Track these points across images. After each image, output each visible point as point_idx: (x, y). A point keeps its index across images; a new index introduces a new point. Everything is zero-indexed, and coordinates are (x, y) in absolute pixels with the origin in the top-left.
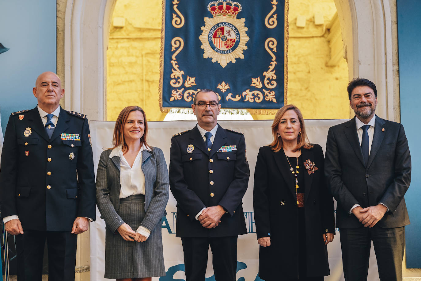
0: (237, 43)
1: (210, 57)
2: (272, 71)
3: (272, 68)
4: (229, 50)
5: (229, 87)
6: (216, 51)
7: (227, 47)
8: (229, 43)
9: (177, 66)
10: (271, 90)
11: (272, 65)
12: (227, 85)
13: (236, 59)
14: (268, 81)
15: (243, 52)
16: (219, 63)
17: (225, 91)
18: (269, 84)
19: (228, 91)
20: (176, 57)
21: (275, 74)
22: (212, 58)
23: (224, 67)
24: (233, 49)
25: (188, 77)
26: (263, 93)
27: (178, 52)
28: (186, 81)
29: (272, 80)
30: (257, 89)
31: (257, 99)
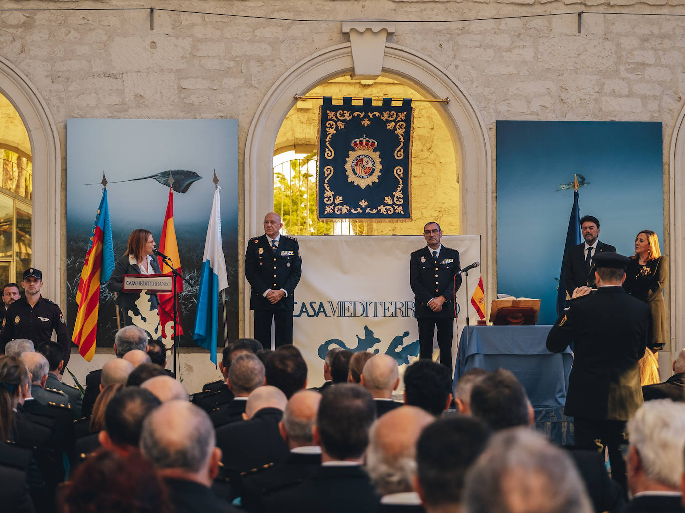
0: (374, 170)
1: (353, 181)
2: (400, 191)
3: (399, 189)
4: (367, 176)
5: (367, 204)
6: (357, 176)
7: (366, 173)
8: (368, 170)
9: (328, 188)
10: (399, 206)
11: (399, 187)
12: (366, 202)
13: (372, 182)
14: (397, 199)
15: (377, 177)
16: (360, 186)
17: (365, 206)
18: (398, 201)
19: (367, 207)
20: (327, 181)
21: (401, 194)
22: (355, 182)
23: (363, 188)
24: (370, 175)
25: (337, 196)
26: (394, 208)
27: (329, 177)
28: (335, 199)
29: (400, 198)
30: (389, 205)
31: (389, 212)
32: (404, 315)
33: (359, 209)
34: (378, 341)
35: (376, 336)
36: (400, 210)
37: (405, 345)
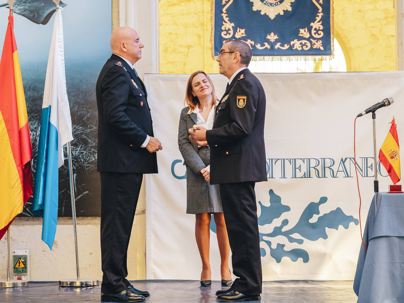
1: (259, 10)
2: (319, 22)
3: (318, 19)
4: (277, 3)
5: (277, 38)
6: (264, 4)
9: (228, 18)
10: (318, 39)
11: (318, 16)
12: (275, 35)
13: (284, 11)
14: (315, 31)
15: (290, 4)
16: (268, 16)
17: (274, 41)
18: (317, 34)
19: (277, 41)
20: (226, 10)
21: (321, 24)
22: (261, 11)
23: (272, 19)
24: (281, 2)
25: (238, 29)
26: (311, 42)
27: (228, 5)
28: (237, 33)
29: (319, 30)
30: (305, 39)
31: (304, 48)
32: (320, 176)
33: (266, 44)
34: (287, 209)
35: (284, 202)
36: (318, 45)
37: (321, 214)
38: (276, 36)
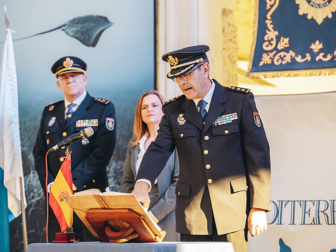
1: (305, 13)
4: (326, 3)
5: (322, 47)
6: (311, 5)
9: (272, 26)
13: (332, 13)
16: (315, 20)
17: (318, 51)
20: (271, 16)
22: (308, 14)
23: (320, 24)
24: (330, 1)
25: (282, 38)
27: (273, 10)
28: (279, 43)
33: (308, 55)
38: (321, 44)
